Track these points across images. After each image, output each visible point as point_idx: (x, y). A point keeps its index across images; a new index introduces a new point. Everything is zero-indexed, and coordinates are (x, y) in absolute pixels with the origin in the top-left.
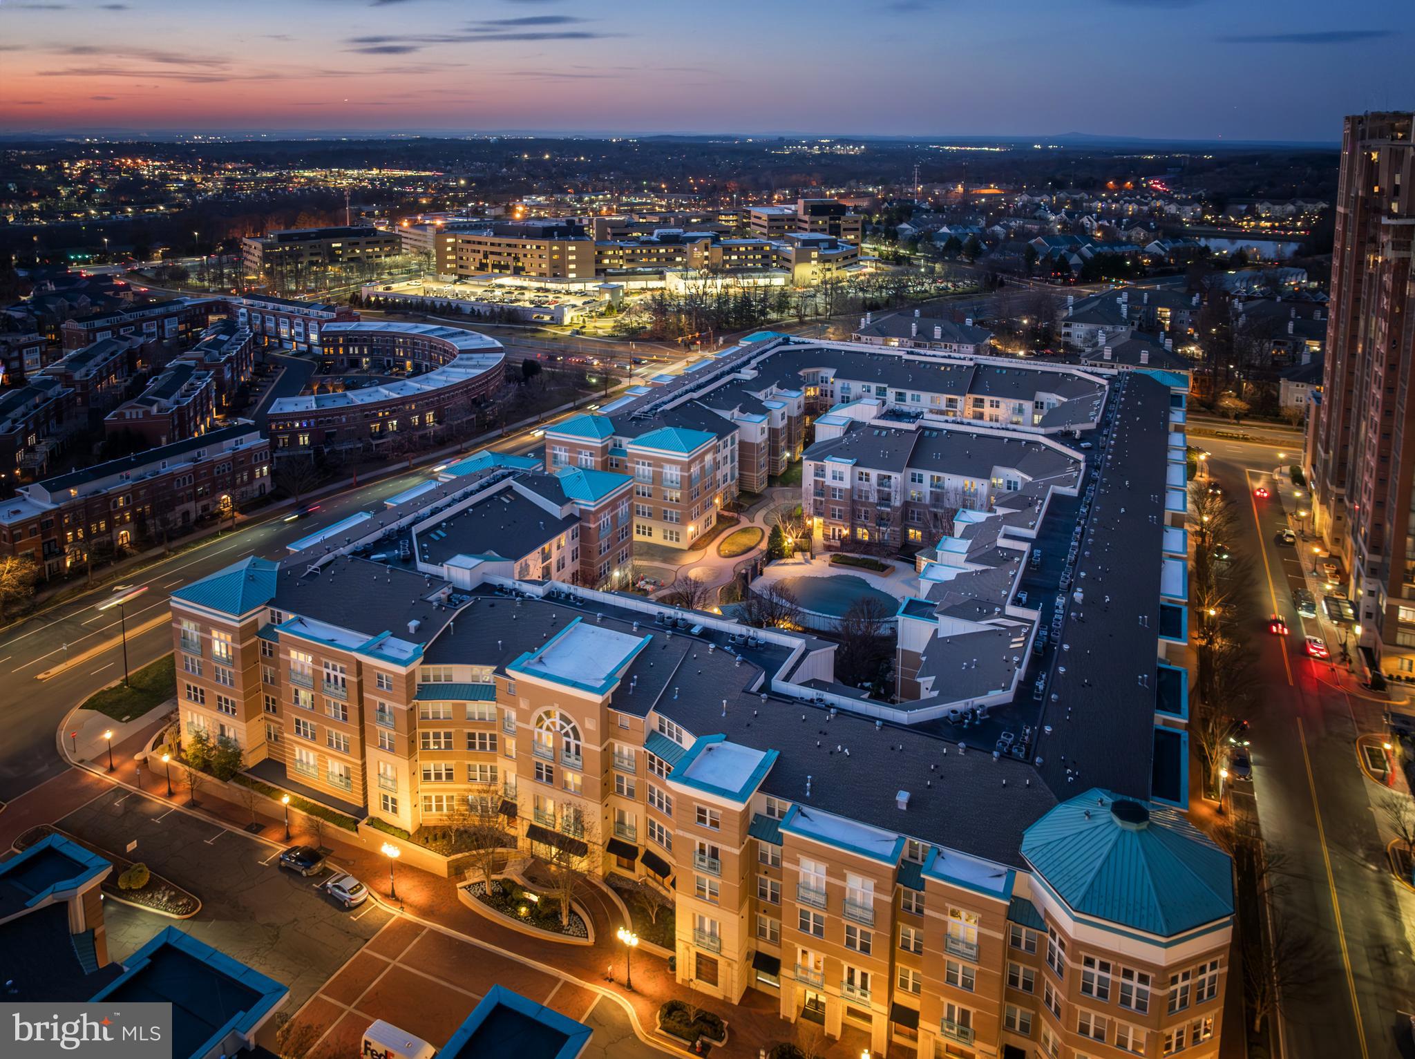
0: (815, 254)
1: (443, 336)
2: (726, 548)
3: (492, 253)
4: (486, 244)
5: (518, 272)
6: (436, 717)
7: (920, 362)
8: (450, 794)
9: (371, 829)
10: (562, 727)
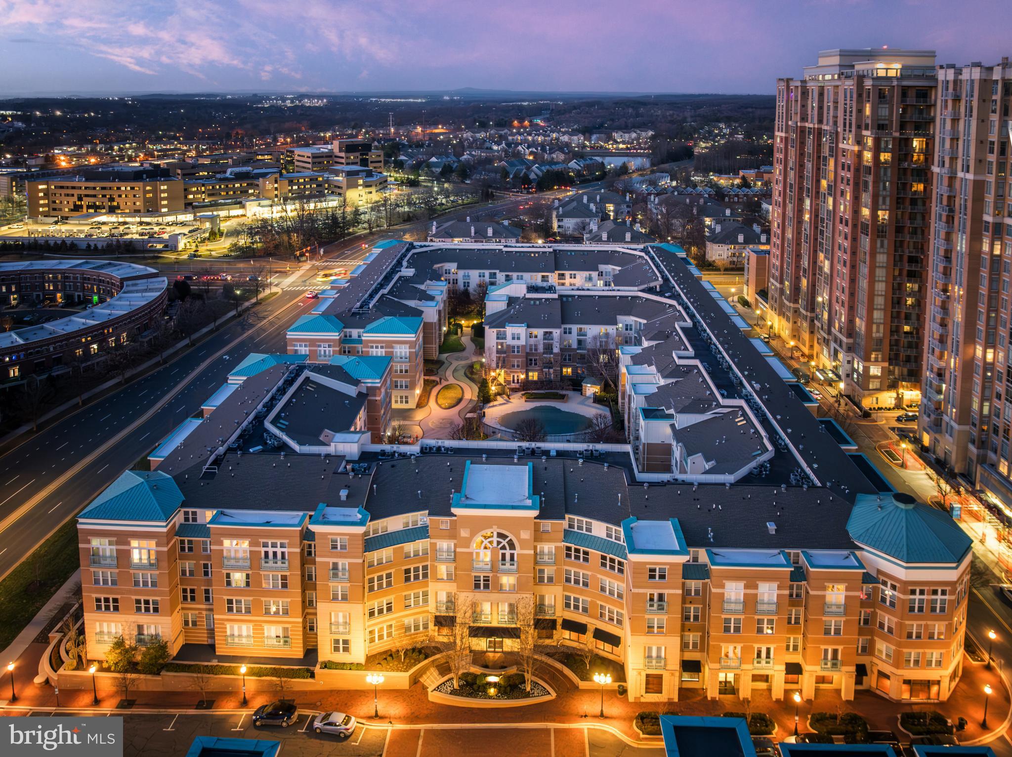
0: (361, 182)
1: (93, 268)
2: (445, 402)
3: (86, 196)
4: (80, 188)
5: (112, 210)
6: (380, 563)
7: (516, 252)
8: (389, 623)
9: (326, 671)
10: (499, 543)
